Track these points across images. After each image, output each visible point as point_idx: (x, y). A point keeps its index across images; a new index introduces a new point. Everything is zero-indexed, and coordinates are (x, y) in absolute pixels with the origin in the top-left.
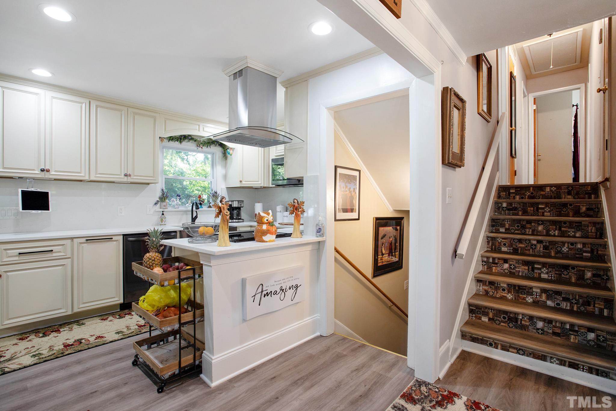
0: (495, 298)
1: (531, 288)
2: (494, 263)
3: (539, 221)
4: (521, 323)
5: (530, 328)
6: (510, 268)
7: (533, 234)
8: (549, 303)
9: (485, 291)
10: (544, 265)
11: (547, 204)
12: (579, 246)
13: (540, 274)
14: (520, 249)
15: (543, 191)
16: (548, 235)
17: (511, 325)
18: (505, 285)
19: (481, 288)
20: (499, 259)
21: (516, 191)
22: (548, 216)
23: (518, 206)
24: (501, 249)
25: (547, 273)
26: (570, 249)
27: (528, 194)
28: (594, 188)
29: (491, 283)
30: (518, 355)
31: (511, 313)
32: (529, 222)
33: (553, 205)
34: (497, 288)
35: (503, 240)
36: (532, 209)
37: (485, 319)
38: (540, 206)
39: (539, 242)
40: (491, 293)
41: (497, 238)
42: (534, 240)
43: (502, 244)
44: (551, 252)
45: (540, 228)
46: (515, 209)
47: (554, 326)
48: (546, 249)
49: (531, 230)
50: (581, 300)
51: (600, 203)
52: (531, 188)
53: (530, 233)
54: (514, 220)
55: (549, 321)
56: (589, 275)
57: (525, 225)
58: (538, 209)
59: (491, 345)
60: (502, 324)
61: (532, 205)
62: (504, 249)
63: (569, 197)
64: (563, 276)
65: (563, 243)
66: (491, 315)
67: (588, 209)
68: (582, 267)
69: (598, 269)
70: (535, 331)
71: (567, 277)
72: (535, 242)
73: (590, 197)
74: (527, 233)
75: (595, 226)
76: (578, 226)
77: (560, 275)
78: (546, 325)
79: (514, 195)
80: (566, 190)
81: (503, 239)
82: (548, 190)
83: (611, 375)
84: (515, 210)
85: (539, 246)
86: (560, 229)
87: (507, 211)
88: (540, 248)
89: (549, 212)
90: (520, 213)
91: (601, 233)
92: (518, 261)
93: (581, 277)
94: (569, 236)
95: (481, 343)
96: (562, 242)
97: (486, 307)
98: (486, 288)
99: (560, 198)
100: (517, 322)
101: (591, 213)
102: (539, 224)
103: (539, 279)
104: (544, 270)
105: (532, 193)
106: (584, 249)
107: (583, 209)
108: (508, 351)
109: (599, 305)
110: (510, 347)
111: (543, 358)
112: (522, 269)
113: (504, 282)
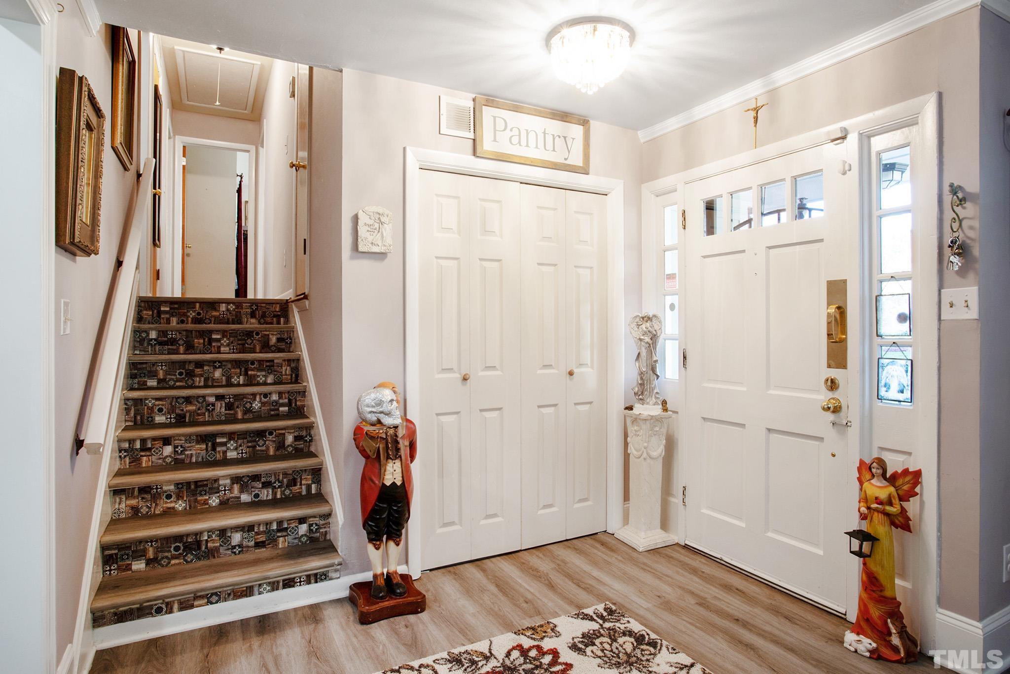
0: (155, 516)
1: (216, 480)
2: (144, 449)
3: (215, 362)
4: (206, 547)
5: (222, 550)
6: (175, 452)
7: (206, 386)
8: (245, 498)
9: (132, 508)
10: (231, 436)
11: (224, 333)
12: (275, 397)
13: (225, 452)
14: (188, 415)
15: (215, 309)
16: (229, 384)
17: (190, 557)
18: (172, 487)
19: (123, 505)
20: (154, 439)
21: (171, 308)
22: (227, 354)
23: (179, 336)
24: (153, 420)
25: (236, 449)
26: (263, 404)
27: (192, 314)
28: (282, 309)
29: (145, 490)
30: (210, 607)
31: (188, 535)
32: (200, 364)
33: (233, 334)
34: (155, 498)
35: (157, 403)
36: (202, 341)
37: (139, 566)
38: (214, 336)
39: (220, 397)
40: (144, 510)
41: (146, 399)
42: (211, 395)
43: (156, 410)
44: (236, 413)
45: (218, 374)
46: (173, 342)
47: (257, 534)
48: (230, 409)
49: (202, 379)
50: (285, 480)
51: (292, 330)
52: (198, 305)
53: (202, 384)
54: (173, 363)
55: (248, 528)
56: (290, 439)
57: (193, 371)
58: (211, 341)
59: (159, 611)
60: (173, 562)
61: (202, 334)
62: (159, 419)
63: (253, 320)
64: (258, 448)
65: (254, 395)
66: (151, 554)
67: (279, 340)
68: (282, 429)
69: (300, 428)
70: (229, 552)
71: (264, 448)
72: (212, 399)
73: (279, 323)
74: (197, 384)
75: (289, 365)
76: (269, 367)
77: (254, 447)
78: (246, 535)
79: (167, 316)
80: (249, 310)
81: (157, 399)
82: (224, 309)
83: (331, 575)
84: (172, 345)
85: (218, 404)
86: (246, 374)
87: (157, 347)
88: (220, 407)
89: (228, 345)
90: (182, 349)
91: (297, 375)
92: (188, 438)
93: (281, 445)
94: (258, 384)
95: (139, 617)
96: (252, 394)
97: (141, 541)
98: (133, 502)
99: (241, 323)
100: (199, 548)
101: (282, 345)
102: (215, 368)
103: (225, 462)
104: (232, 445)
105: (199, 314)
106: (281, 401)
107: (273, 340)
108: (192, 607)
109: (307, 480)
110: (196, 598)
111: (247, 592)
112: (197, 451)
113: (169, 482)
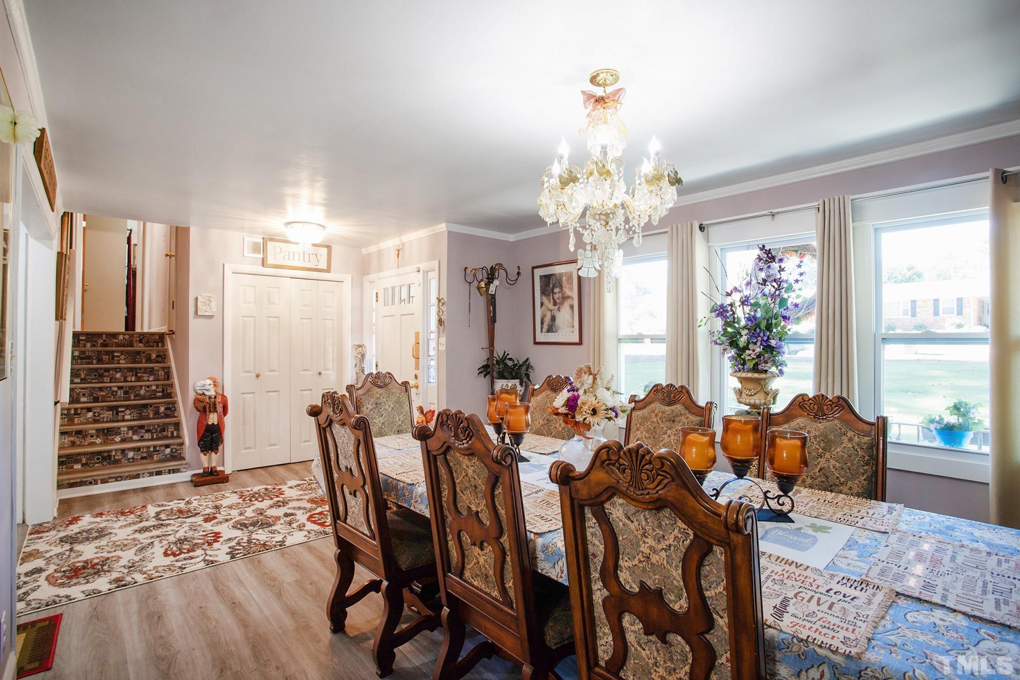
0: (84, 445)
1: (119, 428)
2: (76, 414)
3: (117, 369)
4: (114, 459)
5: (122, 460)
6: (95, 416)
7: (111, 382)
8: (135, 437)
9: (72, 442)
10: (127, 407)
11: (122, 352)
12: (154, 388)
13: (123, 416)
14: (100, 397)
15: (116, 338)
16: (126, 381)
17: (105, 463)
18: (94, 432)
19: (66, 440)
20: (82, 409)
21: (86, 338)
22: (123, 364)
23: (93, 354)
24: (79, 400)
25: (130, 414)
26: (147, 391)
27: (100, 341)
28: (161, 337)
29: (78, 433)
30: (117, 482)
31: (105, 452)
32: (107, 370)
33: (128, 353)
34: (84, 437)
35: (82, 391)
36: (107, 357)
37: (78, 466)
38: (116, 354)
39: (120, 388)
40: (78, 443)
41: (75, 389)
42: (115, 387)
43: (81, 395)
44: (130, 396)
45: (118, 375)
46: (89, 357)
47: (142, 452)
48: (126, 394)
49: (109, 378)
50: (159, 429)
51: (167, 350)
52: (104, 336)
53: (108, 381)
54: (91, 369)
55: (138, 449)
56: (162, 409)
57: (103, 374)
58: (113, 357)
59: (91, 483)
60: (96, 465)
61: (107, 353)
62: (83, 399)
63: (141, 345)
64: (143, 414)
65: (141, 387)
66: (84, 461)
67: (157, 356)
68: (157, 404)
69: (169, 403)
70: (126, 461)
71: (147, 414)
72: (116, 389)
73: (158, 346)
74: (105, 381)
75: (163, 370)
76: (151, 371)
77: (141, 413)
78: (136, 453)
79: (84, 342)
80: (138, 339)
81: (82, 389)
82: (122, 338)
83: (181, 470)
84: (88, 359)
85: (119, 392)
86: (136, 375)
87: (79, 361)
88: (120, 393)
89: (125, 359)
90: (95, 362)
91: (168, 375)
92: (102, 408)
93: (157, 413)
94: (144, 381)
95: (80, 486)
96: (140, 386)
97: (79, 454)
98: (72, 439)
99: (132, 346)
100: (110, 459)
101: (160, 359)
102: (117, 372)
103: (124, 420)
104: (128, 412)
105: (105, 341)
106: (158, 390)
107: (154, 356)
108: (108, 482)
109: (171, 428)
110: (110, 478)
111: (137, 476)
112: (107, 415)
113: (92, 429)
